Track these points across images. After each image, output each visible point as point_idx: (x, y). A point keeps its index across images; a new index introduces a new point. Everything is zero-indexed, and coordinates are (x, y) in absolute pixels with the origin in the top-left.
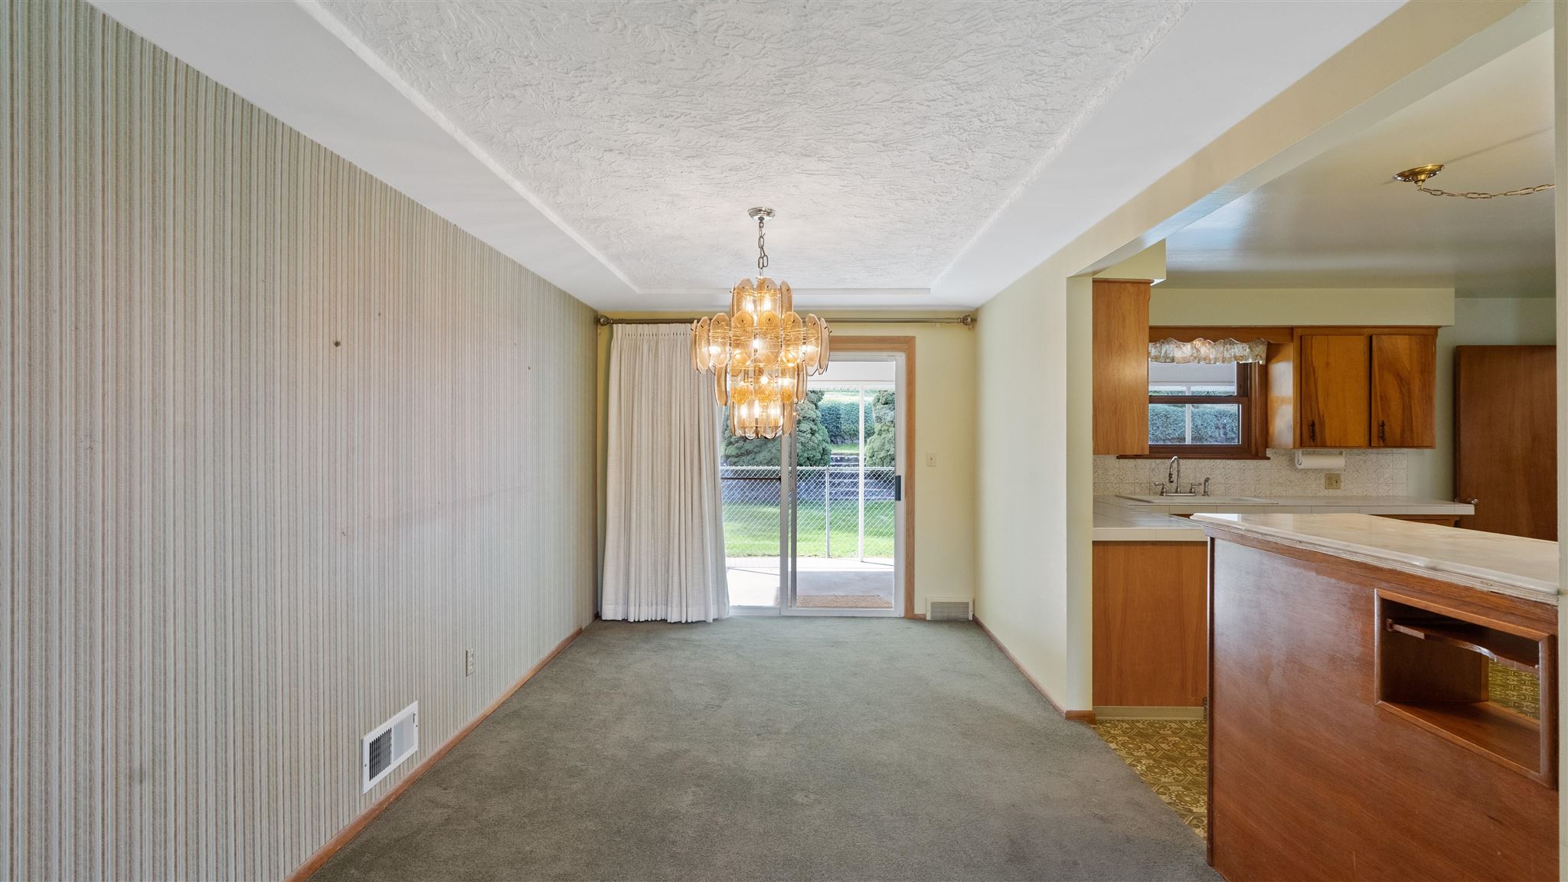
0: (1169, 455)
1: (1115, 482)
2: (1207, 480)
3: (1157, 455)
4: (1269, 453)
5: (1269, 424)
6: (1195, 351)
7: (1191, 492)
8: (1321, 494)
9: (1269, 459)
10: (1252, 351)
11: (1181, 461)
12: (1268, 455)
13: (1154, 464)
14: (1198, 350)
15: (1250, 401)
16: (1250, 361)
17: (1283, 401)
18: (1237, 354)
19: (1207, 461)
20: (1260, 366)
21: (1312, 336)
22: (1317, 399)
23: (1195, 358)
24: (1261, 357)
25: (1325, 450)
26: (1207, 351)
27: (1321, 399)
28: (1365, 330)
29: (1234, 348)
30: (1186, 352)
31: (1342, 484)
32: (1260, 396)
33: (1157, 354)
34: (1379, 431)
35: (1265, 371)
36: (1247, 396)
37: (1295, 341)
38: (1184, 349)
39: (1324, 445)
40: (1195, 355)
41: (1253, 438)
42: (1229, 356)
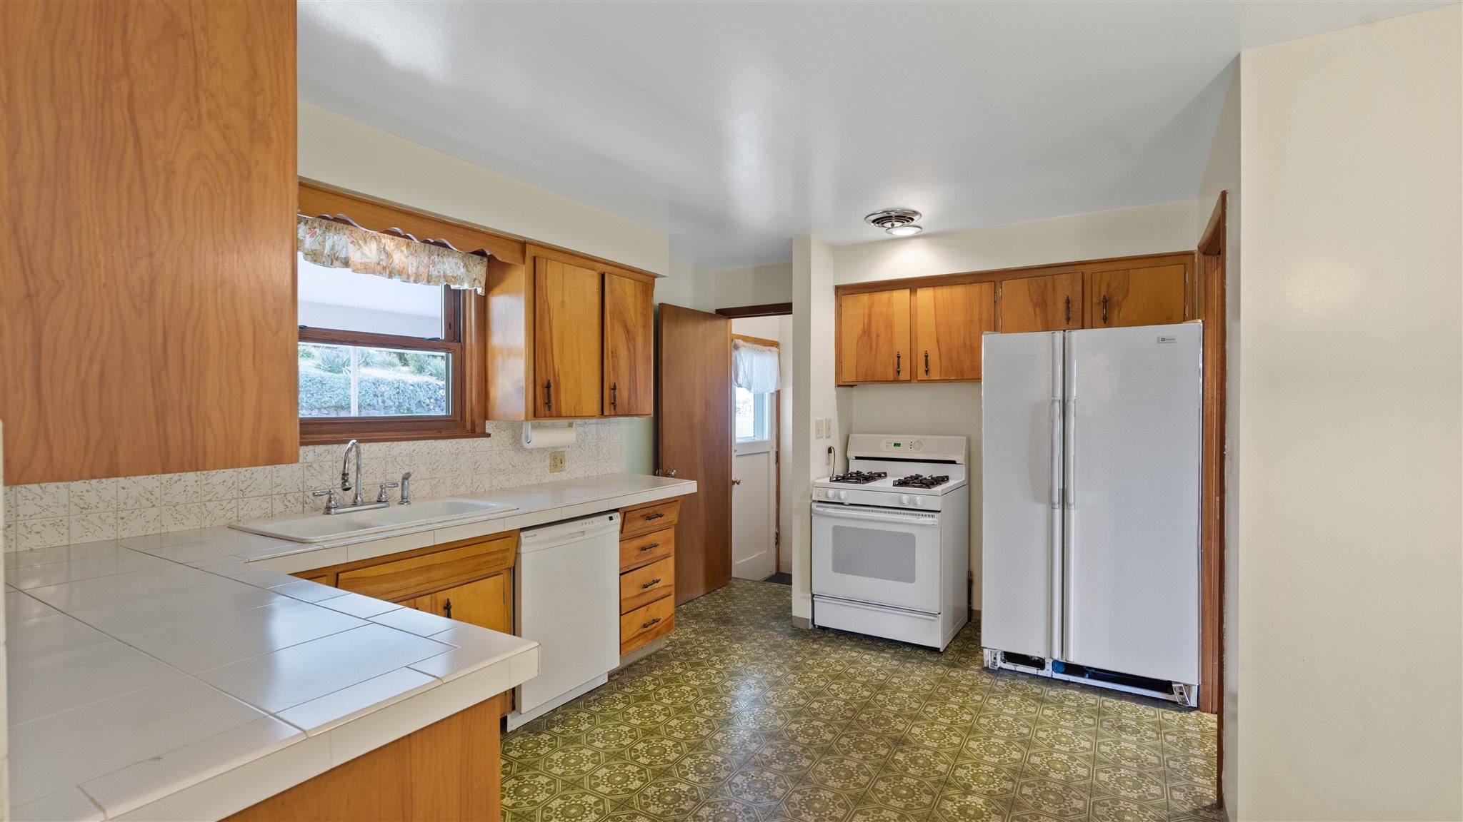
0: (342, 437)
1: (229, 496)
2: (406, 477)
3: (317, 437)
4: (489, 426)
5: (490, 384)
6: (383, 256)
7: (379, 501)
8: (545, 480)
9: (489, 435)
10: (468, 271)
11: (362, 446)
12: (488, 431)
13: (311, 453)
14: (389, 256)
15: (463, 349)
16: (466, 286)
17: (510, 352)
18: (449, 273)
19: (404, 444)
20: (478, 297)
21: (547, 259)
22: (552, 349)
23: (384, 268)
24: (480, 282)
25: (560, 422)
26: (404, 259)
27: (556, 352)
28: (598, 265)
29: (444, 263)
30: (368, 254)
31: (567, 464)
32: (477, 342)
33: (317, 247)
34: (610, 396)
35: (483, 304)
36: (460, 341)
37: (526, 263)
38: (366, 249)
39: (559, 416)
40: (384, 263)
41: (468, 405)
42: (436, 273)
